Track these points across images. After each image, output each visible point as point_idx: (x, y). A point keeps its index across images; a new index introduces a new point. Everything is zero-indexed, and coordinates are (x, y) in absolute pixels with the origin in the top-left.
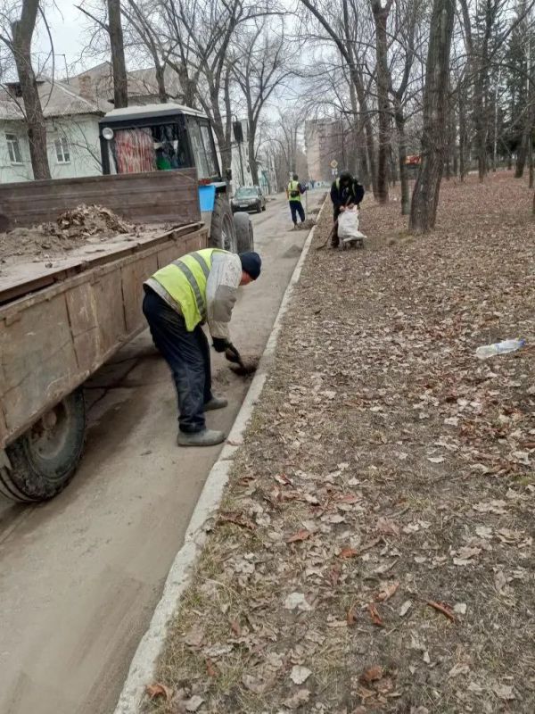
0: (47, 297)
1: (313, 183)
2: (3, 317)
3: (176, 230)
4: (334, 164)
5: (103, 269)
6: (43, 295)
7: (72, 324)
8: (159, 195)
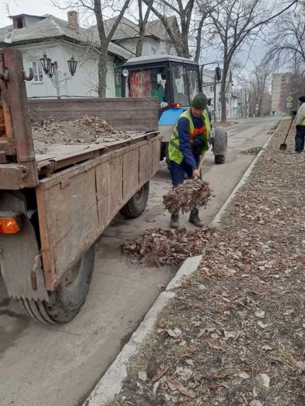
0: (86, 169)
1: (274, 112)
2: (60, 182)
3: (149, 134)
4: (290, 99)
5: (115, 153)
6: (84, 167)
7: (98, 190)
8: (133, 112)
